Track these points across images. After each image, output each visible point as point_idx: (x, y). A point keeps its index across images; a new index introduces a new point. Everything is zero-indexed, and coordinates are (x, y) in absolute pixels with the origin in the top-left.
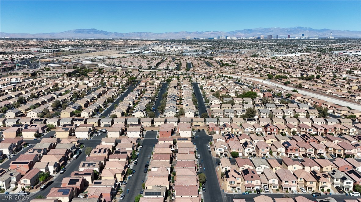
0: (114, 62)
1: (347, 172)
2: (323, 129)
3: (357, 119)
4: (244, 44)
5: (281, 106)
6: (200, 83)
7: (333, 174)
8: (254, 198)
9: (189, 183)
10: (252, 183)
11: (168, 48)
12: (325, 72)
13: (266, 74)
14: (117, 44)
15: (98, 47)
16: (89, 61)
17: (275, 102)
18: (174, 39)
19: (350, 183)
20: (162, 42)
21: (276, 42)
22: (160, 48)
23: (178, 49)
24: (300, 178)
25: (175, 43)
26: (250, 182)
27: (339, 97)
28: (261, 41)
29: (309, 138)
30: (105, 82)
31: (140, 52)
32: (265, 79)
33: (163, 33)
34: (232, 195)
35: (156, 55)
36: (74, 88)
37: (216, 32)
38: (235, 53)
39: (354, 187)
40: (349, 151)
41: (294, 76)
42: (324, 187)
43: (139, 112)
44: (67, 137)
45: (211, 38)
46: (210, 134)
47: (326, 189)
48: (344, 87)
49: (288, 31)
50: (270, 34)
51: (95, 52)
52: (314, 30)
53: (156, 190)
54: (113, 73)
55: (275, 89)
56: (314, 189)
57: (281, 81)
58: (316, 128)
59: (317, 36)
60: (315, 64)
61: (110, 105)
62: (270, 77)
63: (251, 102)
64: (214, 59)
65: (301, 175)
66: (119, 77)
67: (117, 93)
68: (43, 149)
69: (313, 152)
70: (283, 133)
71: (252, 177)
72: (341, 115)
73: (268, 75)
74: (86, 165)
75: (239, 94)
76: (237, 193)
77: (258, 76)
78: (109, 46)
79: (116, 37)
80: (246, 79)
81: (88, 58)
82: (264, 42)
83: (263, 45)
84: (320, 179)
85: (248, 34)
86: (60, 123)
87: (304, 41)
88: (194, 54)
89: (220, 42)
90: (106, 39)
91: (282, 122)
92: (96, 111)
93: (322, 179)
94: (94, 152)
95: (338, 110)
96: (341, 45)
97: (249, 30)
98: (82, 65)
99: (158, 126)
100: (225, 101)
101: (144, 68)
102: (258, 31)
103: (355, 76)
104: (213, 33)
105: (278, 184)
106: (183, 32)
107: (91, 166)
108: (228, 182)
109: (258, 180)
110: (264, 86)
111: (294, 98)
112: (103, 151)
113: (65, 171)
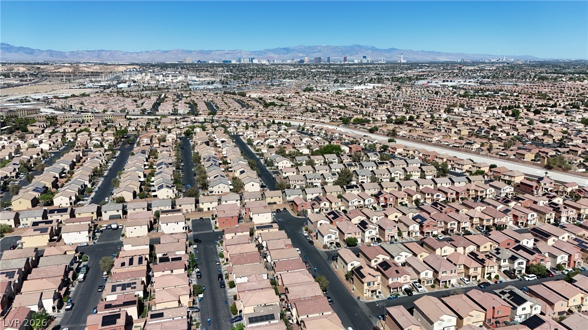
0: (70, 104)
1: (513, 248)
2: (455, 193)
3: (487, 175)
4: (282, 70)
5: (383, 163)
6: (243, 135)
7: (498, 253)
8: (414, 302)
9: (310, 294)
10: (398, 281)
11: (160, 78)
12: (417, 111)
13: (338, 117)
14: (59, 72)
15: (23, 76)
16: (17, 103)
17: (370, 158)
18: (163, 62)
19: (522, 263)
20: (144, 67)
21: (329, 68)
22: (146, 78)
23: (177, 79)
24: (459, 265)
25: (169, 69)
26: (395, 280)
27: (451, 146)
28: (307, 67)
29: (445, 207)
30: (70, 141)
31: (110, 85)
32: (338, 126)
33: (141, 52)
34: (374, 302)
35: (143, 90)
36: (13, 155)
37: (234, 52)
38: (275, 85)
39: (527, 268)
40: (499, 220)
41: (379, 119)
42: (490, 274)
43: (165, 190)
44: (47, 244)
45: (227, 61)
46: (298, 215)
47: (493, 276)
48: (451, 132)
49: (342, 51)
50: (318, 55)
51: (20, 87)
52: (377, 50)
53: (263, 312)
54: (79, 124)
55: (362, 139)
56: (479, 278)
57: (364, 127)
58: (444, 192)
59: (383, 59)
60: (399, 100)
61: (101, 181)
62: (346, 122)
63: (337, 160)
64: (247, 95)
65: (459, 260)
66: (94, 130)
67: (106, 159)
68: (17, 270)
69: (456, 226)
70: (402, 203)
71: (397, 272)
72: (464, 171)
73: (340, 119)
74: (119, 289)
75: (314, 150)
76: (381, 299)
77: (327, 120)
78: (46, 76)
79: (51, 59)
80: (314, 126)
81: (13, 98)
82: (313, 69)
83: (312, 72)
84: (485, 263)
85: (284, 56)
86: (21, 220)
87: (368, 66)
88: (210, 87)
89: (244, 68)
90: (33, 62)
91: (395, 188)
92: (80, 192)
93: (487, 261)
94: (120, 265)
95: (459, 165)
96: (420, 72)
97: (285, 49)
98: (10, 111)
99: (207, 210)
100: (298, 161)
101: (133, 113)
102: (299, 51)
103: (456, 115)
104: (228, 54)
105: (432, 277)
106: (177, 51)
107: (128, 289)
108: (365, 285)
109: (406, 275)
110: (344, 136)
111: (392, 150)
112: (136, 260)
113: (73, 305)
